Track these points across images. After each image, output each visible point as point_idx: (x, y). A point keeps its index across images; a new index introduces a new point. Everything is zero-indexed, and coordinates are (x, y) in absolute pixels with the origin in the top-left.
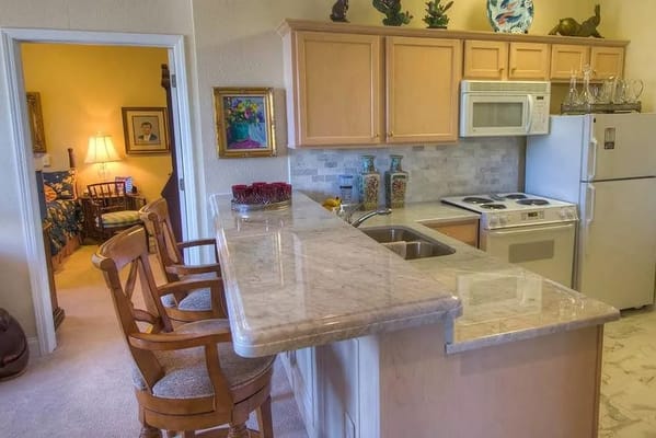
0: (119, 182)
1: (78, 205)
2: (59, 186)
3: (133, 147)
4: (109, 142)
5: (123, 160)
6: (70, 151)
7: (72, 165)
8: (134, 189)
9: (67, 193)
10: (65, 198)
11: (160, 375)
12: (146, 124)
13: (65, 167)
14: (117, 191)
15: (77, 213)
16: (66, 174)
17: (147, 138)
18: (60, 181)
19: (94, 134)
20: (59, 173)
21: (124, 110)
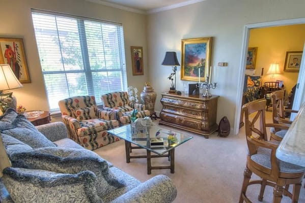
0: (278, 82)
1: (260, 89)
2: (256, 81)
3: (287, 68)
4: (278, 66)
5: (281, 73)
6: (263, 69)
7: (262, 74)
8: (283, 86)
9: (258, 84)
10: (256, 86)
11: (256, 153)
12: (295, 58)
13: (260, 75)
14: (276, 85)
15: (259, 92)
16: (259, 77)
17: (294, 65)
18: (256, 80)
19: (273, 63)
20: (257, 77)
21: (287, 53)
